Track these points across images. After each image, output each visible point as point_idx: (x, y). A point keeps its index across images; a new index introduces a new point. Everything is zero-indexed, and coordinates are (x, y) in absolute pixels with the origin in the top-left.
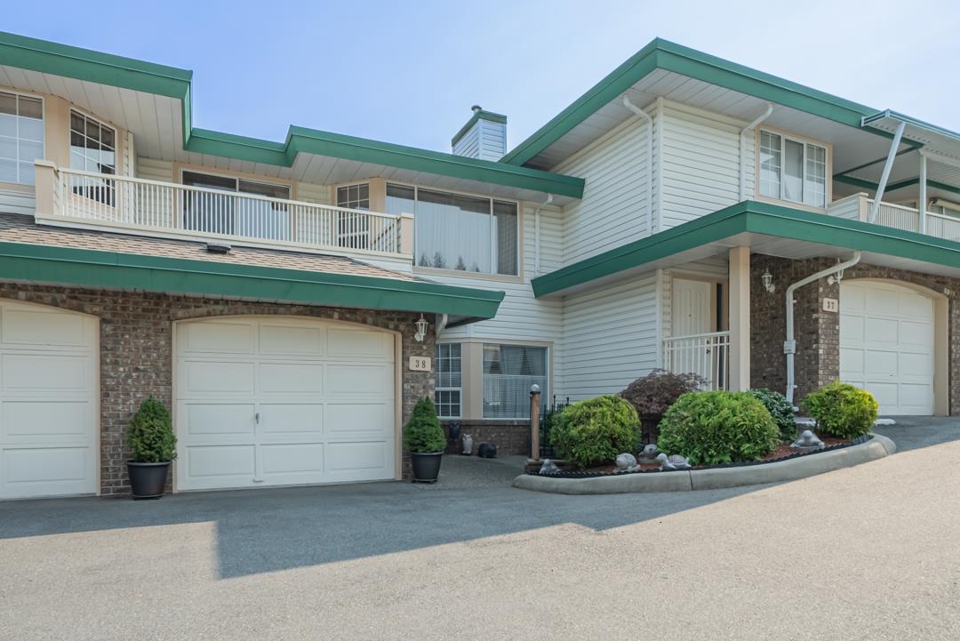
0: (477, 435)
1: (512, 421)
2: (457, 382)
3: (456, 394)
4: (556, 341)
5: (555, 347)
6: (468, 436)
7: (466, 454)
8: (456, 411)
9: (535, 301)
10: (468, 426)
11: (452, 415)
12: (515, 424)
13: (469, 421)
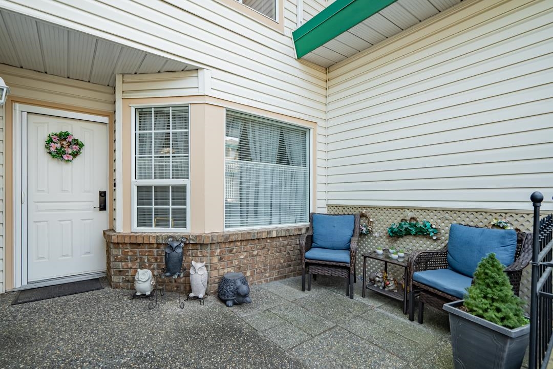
0: (216, 260)
1: (269, 232)
2: (182, 171)
3: (180, 191)
4: (320, 123)
5: (320, 130)
6: (198, 265)
7: (196, 298)
8: (180, 218)
9: (297, 64)
10: (199, 245)
11: (175, 226)
12: (274, 235)
13: (200, 236)
